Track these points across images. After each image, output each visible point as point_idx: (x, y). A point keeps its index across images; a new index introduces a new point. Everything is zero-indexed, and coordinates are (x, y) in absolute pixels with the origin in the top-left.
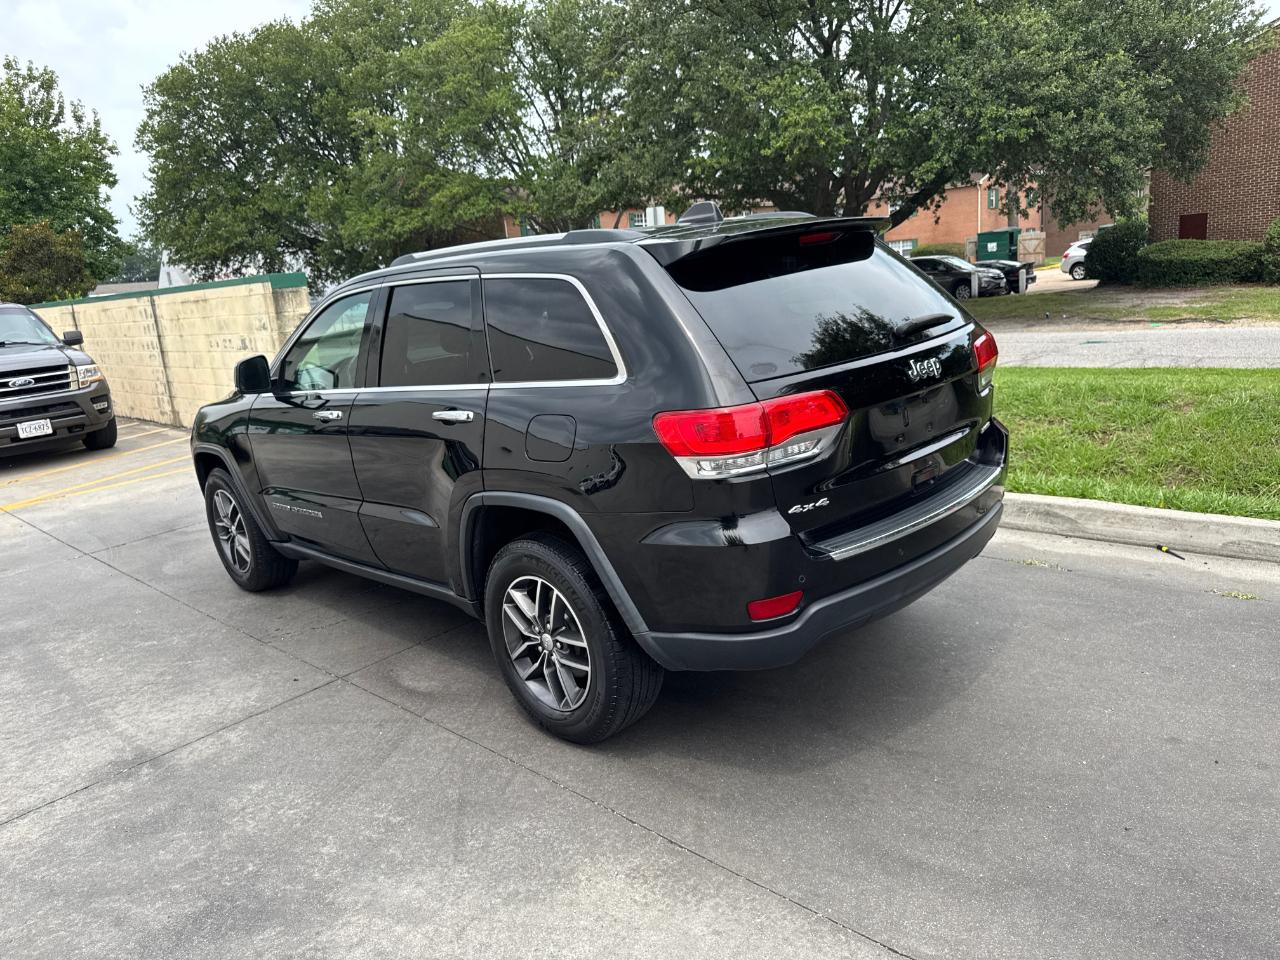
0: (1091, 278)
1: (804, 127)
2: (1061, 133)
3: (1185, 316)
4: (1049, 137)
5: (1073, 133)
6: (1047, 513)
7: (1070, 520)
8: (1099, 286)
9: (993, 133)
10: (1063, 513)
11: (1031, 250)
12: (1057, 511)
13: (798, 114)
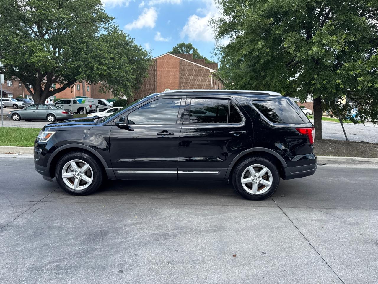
1: (43, 58)
2: (114, 73)
5: (117, 74)
9: (97, 71)
13: (41, 54)
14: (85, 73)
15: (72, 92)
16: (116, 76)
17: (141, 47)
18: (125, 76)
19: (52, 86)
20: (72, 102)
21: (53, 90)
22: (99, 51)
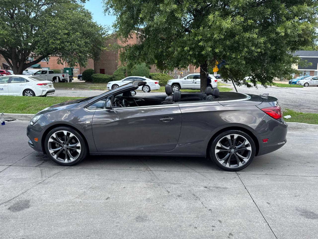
0: (84, 80)
2: (68, 47)
3: (96, 89)
4: (65, 47)
5: (70, 47)
6: (26, 117)
7: (29, 117)
8: (85, 82)
9: (52, 45)
10: (29, 116)
11: (76, 73)
12: (28, 116)
14: (42, 47)
15: (48, 64)
16: (69, 49)
17: (96, 23)
18: (77, 49)
19: (30, 59)
20: (48, 72)
21: (29, 62)
22: (53, 28)
